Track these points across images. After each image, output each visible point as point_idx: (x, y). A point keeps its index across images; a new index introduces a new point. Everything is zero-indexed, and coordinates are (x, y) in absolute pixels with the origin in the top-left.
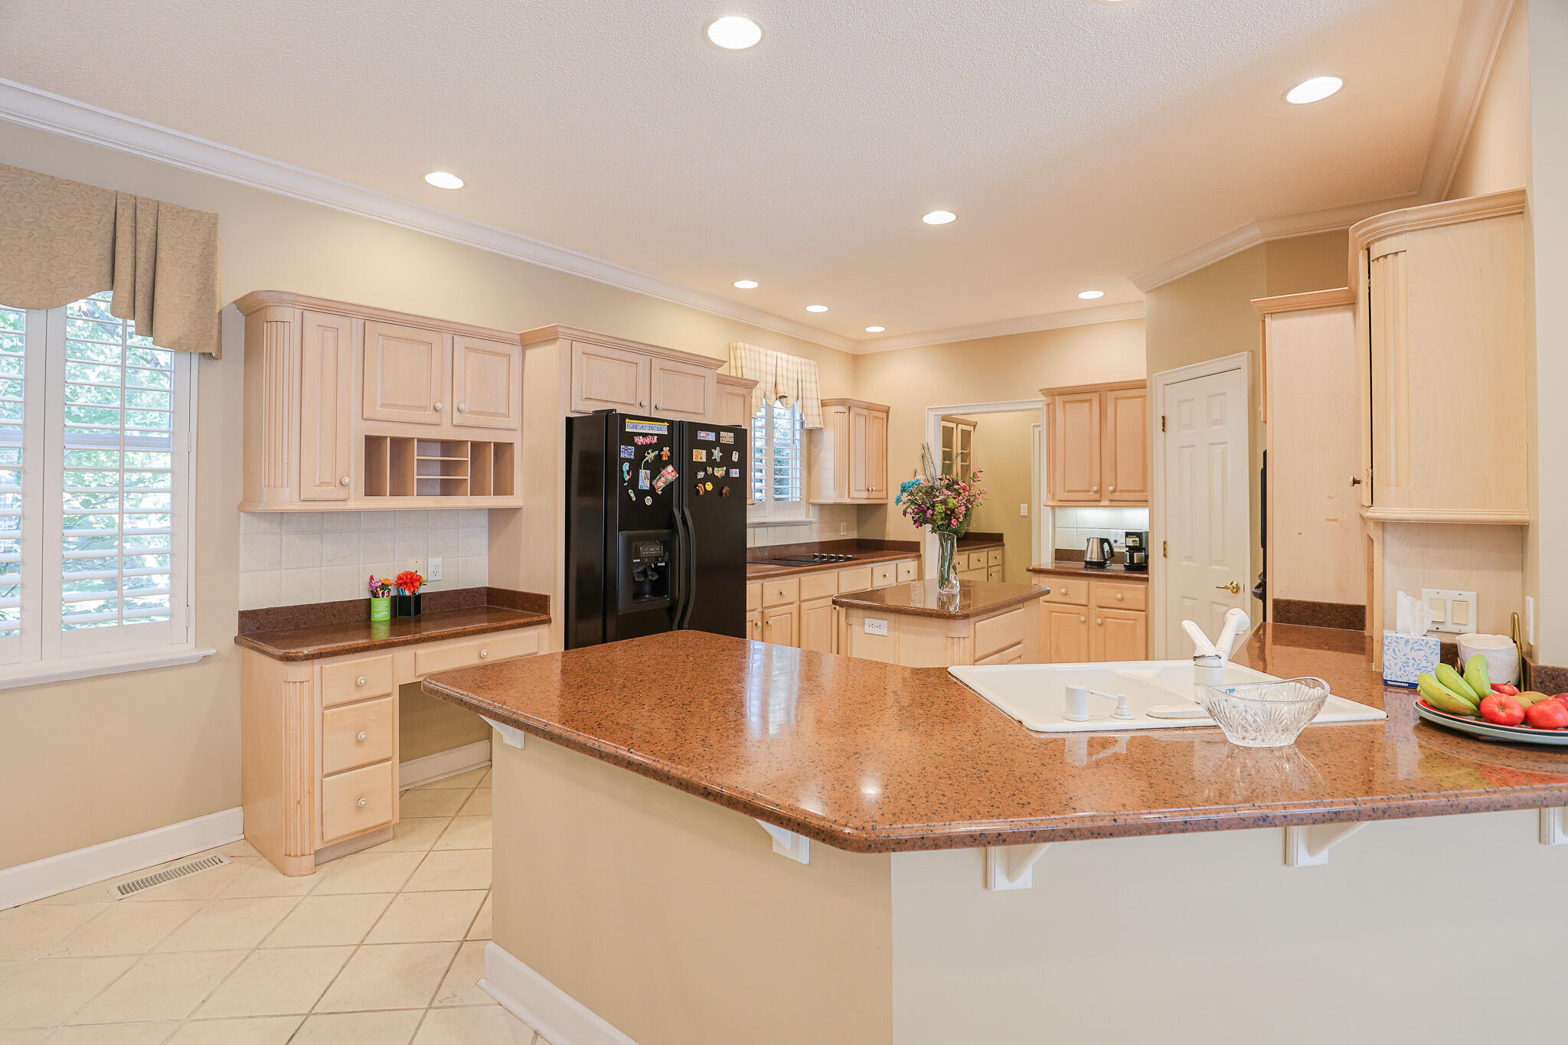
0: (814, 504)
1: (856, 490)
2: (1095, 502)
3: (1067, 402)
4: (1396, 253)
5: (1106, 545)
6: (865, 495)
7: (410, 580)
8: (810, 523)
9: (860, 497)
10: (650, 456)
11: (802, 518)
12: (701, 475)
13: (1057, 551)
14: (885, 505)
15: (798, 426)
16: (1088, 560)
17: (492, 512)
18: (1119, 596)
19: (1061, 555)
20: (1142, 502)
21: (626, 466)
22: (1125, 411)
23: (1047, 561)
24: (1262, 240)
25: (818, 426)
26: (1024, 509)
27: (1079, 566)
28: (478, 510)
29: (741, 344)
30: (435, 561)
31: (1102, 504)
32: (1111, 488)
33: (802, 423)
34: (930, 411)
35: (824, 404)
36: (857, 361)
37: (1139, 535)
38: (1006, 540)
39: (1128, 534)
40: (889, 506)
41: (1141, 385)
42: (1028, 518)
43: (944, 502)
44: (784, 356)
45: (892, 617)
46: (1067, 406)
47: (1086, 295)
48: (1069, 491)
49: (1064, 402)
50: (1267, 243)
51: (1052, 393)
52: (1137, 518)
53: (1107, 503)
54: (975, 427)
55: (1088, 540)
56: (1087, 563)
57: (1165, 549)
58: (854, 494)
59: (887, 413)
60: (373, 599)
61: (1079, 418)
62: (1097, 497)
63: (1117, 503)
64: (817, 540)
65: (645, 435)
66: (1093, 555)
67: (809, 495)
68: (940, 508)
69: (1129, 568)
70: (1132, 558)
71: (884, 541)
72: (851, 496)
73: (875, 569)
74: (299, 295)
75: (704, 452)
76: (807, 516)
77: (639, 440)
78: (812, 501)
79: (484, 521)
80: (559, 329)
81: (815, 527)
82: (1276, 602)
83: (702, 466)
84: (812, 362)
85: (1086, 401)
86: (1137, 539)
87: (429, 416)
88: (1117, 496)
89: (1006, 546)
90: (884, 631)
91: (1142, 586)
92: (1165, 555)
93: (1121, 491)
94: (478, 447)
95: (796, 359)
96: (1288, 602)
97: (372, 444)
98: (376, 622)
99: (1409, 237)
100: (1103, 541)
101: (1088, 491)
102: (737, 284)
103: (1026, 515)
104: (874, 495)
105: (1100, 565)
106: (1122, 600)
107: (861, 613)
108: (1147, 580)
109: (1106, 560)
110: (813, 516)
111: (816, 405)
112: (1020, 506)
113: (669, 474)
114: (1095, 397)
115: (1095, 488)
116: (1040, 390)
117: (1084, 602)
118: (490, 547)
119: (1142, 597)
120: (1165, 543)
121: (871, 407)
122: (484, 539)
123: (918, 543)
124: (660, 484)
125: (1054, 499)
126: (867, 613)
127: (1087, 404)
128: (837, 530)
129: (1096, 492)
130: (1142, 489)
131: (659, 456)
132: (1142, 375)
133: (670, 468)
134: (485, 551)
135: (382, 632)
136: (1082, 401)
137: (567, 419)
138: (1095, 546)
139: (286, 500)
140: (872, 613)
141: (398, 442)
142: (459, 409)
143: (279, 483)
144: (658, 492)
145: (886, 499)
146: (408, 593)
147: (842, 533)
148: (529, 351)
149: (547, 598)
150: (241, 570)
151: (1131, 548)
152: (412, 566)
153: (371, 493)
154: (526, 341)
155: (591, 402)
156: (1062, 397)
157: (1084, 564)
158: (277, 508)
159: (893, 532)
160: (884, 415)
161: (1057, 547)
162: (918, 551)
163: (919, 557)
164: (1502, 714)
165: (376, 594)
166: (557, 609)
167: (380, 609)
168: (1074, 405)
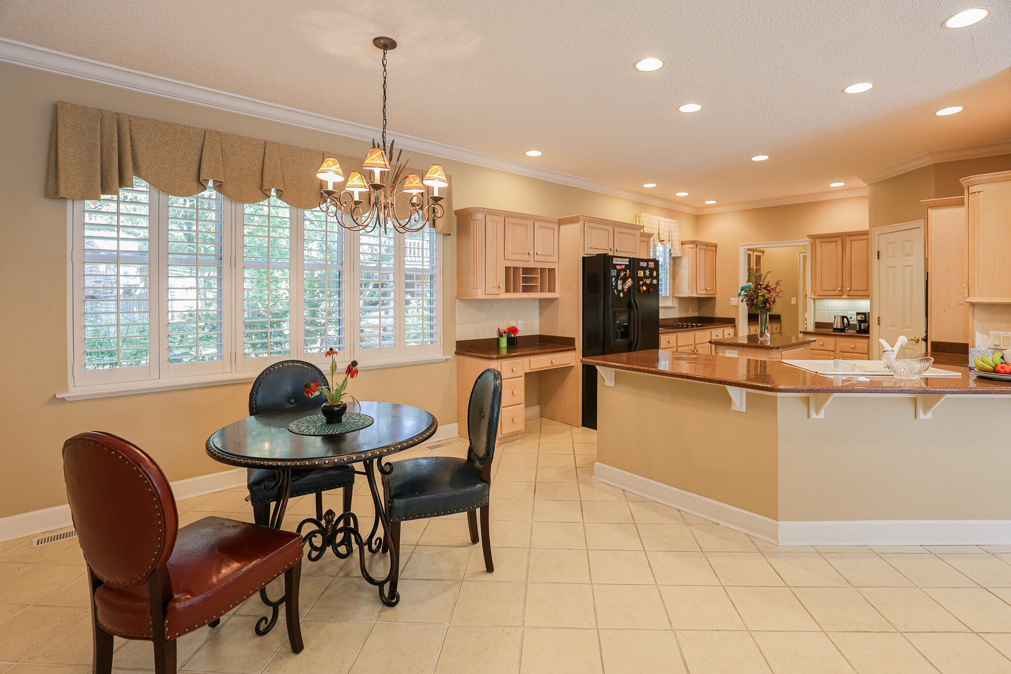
0: (676, 297)
1: (700, 290)
2: (839, 296)
3: (823, 242)
4: (979, 192)
5: (845, 319)
6: (704, 292)
7: (514, 330)
8: (674, 307)
9: (702, 293)
10: (622, 274)
11: (670, 304)
12: (641, 283)
13: (816, 323)
14: (714, 298)
15: (668, 255)
16: (835, 327)
17: (541, 301)
18: (853, 346)
19: (818, 325)
20: (866, 296)
21: (614, 279)
22: (857, 248)
23: (811, 328)
24: (932, 163)
25: (680, 255)
26: (793, 301)
27: (830, 331)
28: (534, 299)
29: (642, 214)
30: (520, 322)
31: (843, 297)
32: (848, 289)
33: (670, 254)
34: (741, 247)
35: (683, 243)
36: (698, 219)
37: (864, 314)
38: (782, 318)
39: (858, 314)
40: (717, 298)
41: (866, 233)
42: (796, 306)
43: (763, 296)
44: (663, 219)
45: (740, 349)
46: (823, 244)
47: (833, 185)
48: (823, 291)
49: (821, 243)
50: (935, 165)
51: (814, 238)
52: (864, 305)
53: (846, 297)
54: (763, 253)
55: (835, 317)
56: (834, 329)
57: (879, 321)
58: (699, 292)
59: (716, 247)
60: (500, 338)
61: (830, 251)
62: (840, 293)
63: (851, 297)
64: (677, 317)
65: (620, 265)
66: (838, 325)
67: (674, 293)
68: (761, 299)
69: (858, 332)
70: (860, 326)
71: (714, 317)
72: (698, 293)
73: (713, 332)
74: (485, 208)
75: (643, 272)
76: (673, 303)
77: (618, 267)
78: (675, 295)
79: (537, 304)
80: (580, 217)
81: (677, 309)
82: (933, 343)
83: (641, 279)
84: (676, 221)
85: (834, 242)
86: (863, 316)
87: (526, 257)
88: (852, 293)
89: (782, 322)
90: (736, 356)
91: (866, 341)
92: (879, 324)
93: (854, 290)
94: (542, 270)
95: (668, 220)
96: (939, 343)
97: (507, 269)
98: (502, 348)
99: (985, 185)
100: (843, 317)
101: (835, 290)
102: (645, 186)
103: (795, 304)
104: (709, 292)
105: (842, 330)
106: (854, 348)
107: (723, 347)
108: (869, 337)
109: (845, 328)
110: (676, 304)
111: (678, 244)
112: (791, 299)
113: (629, 282)
114: (839, 239)
115: (839, 289)
116: (807, 236)
117: (833, 349)
118: (540, 317)
119: (866, 346)
120: (879, 318)
121: (707, 245)
122: (538, 312)
123: (734, 319)
124: (626, 287)
125: (815, 294)
126: (727, 347)
127: (834, 244)
128: (687, 312)
129: (840, 291)
130: (866, 289)
131: (625, 274)
132: (867, 228)
133: (630, 280)
134: (538, 318)
135: (504, 352)
136: (832, 242)
137: (583, 258)
138: (839, 320)
139: (480, 294)
140: (729, 347)
141: (516, 269)
142: (537, 254)
143: (478, 287)
144: (625, 291)
145: (715, 294)
146: (513, 336)
147: (690, 313)
148: (562, 227)
149: (573, 339)
150: (457, 323)
151: (859, 321)
152: (513, 324)
153: (506, 291)
154: (561, 222)
155: (592, 249)
156: (820, 239)
157: (832, 330)
158: (476, 297)
159: (719, 313)
160: (714, 249)
161: (816, 321)
162: (734, 323)
163: (735, 326)
164: (1002, 371)
165: (501, 336)
166: (579, 344)
167: (504, 343)
168: (827, 244)
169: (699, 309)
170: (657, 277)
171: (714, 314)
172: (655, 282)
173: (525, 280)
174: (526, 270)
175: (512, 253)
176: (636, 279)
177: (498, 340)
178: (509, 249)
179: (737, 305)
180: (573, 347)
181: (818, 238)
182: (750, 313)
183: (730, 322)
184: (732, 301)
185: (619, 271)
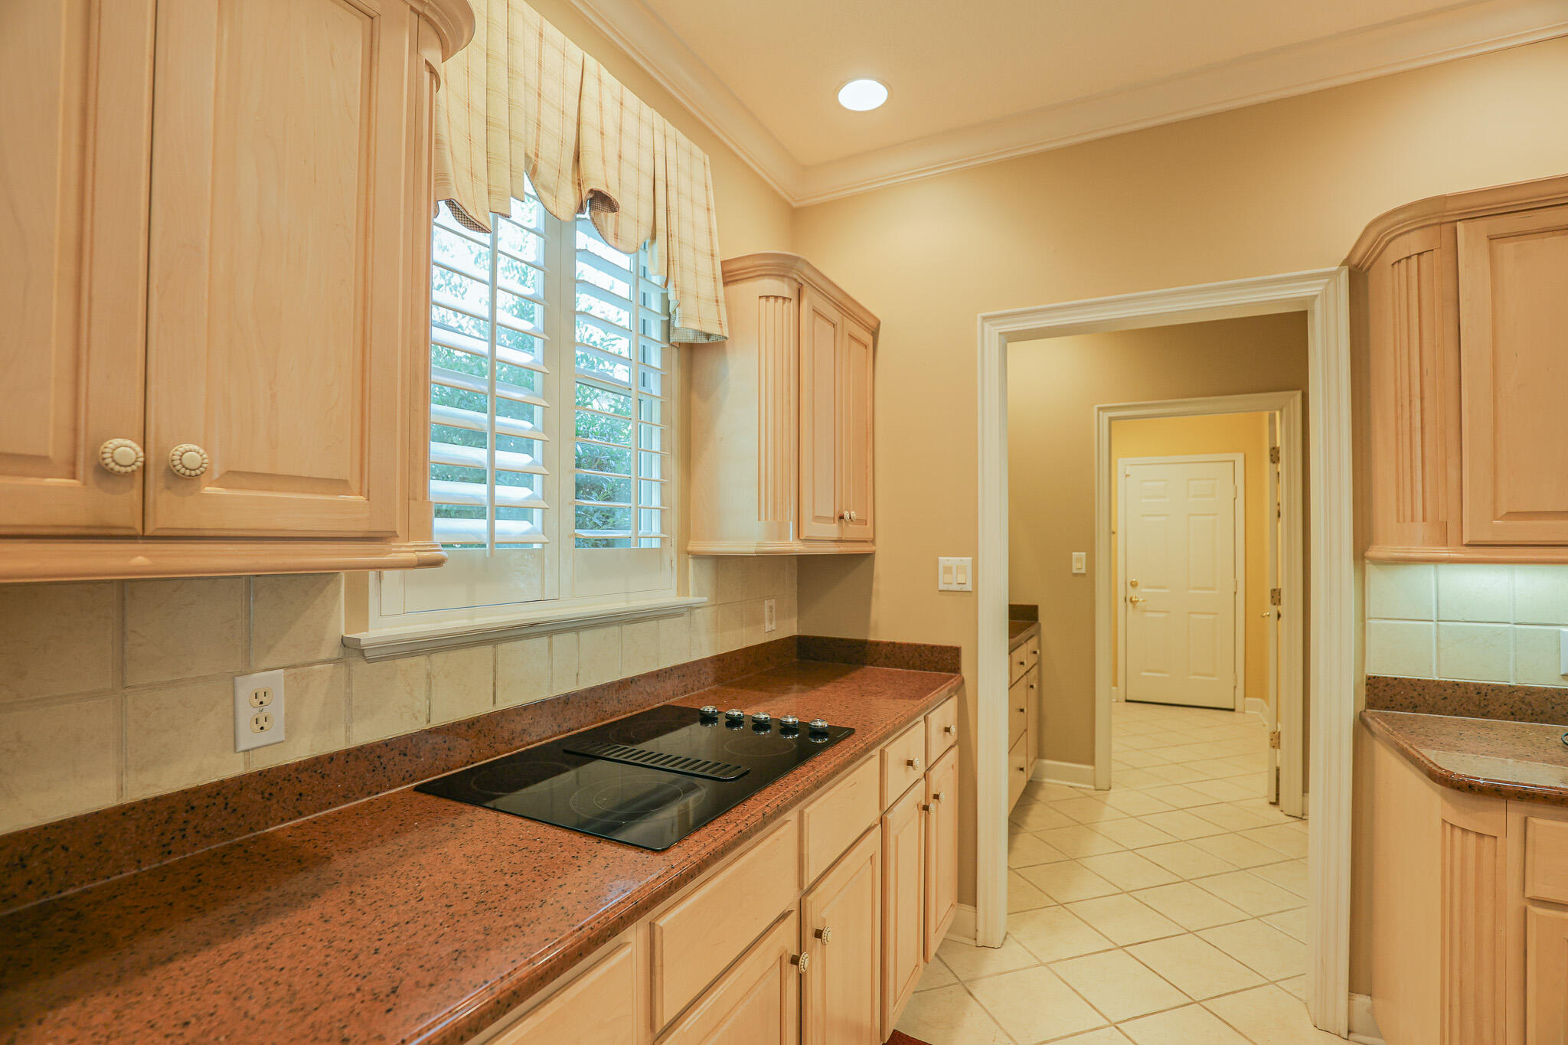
0: (698, 557)
1: (817, 518)
6: (832, 530)
8: (691, 608)
9: (822, 540)
11: (668, 597)
14: (869, 557)
15: (655, 332)
25: (711, 336)
26: (1078, 561)
33: (668, 326)
34: (987, 325)
35: (730, 275)
40: (877, 557)
42: (1088, 578)
46: (1508, 249)
48: (1511, 515)
58: (810, 529)
59: (875, 333)
64: (707, 654)
67: (686, 530)
71: (866, 643)
72: (804, 535)
76: (683, 589)
78: (695, 546)
81: (702, 618)
103: (1083, 571)
104: (853, 531)
110: (697, 591)
111: (707, 273)
112: (1071, 554)
121: (842, 304)
123: (956, 652)
128: (757, 621)
145: (873, 541)
147: (768, 627)
156: (1481, 224)
159: (890, 621)
160: (869, 331)
161: (1373, 670)
162: (956, 669)
163: (959, 689)
168: (1532, 243)
169: (804, 607)
171: (865, 626)
179: (969, 587)
181: (1473, 215)
183: (941, 666)
184: (948, 570)
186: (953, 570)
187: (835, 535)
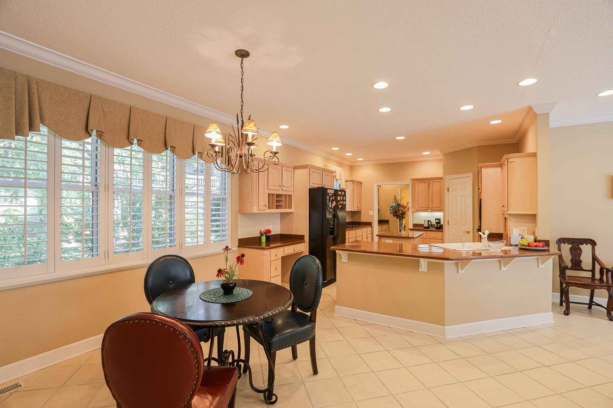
1: (355, 207)
2: (426, 210)
3: (419, 182)
5: (430, 222)
6: (357, 208)
7: (269, 231)
9: (355, 209)
10: (331, 198)
12: (339, 203)
13: (414, 224)
14: (360, 211)
16: (425, 226)
17: (282, 214)
18: (435, 236)
19: (415, 225)
20: (441, 210)
21: (328, 201)
22: (435, 186)
23: (411, 227)
24: (477, 145)
25: (345, 188)
27: (422, 228)
28: (278, 213)
29: (328, 165)
31: (429, 211)
32: (431, 207)
33: (340, 187)
34: (375, 184)
35: (346, 181)
36: (352, 168)
37: (439, 219)
39: (436, 219)
40: (362, 212)
41: (441, 178)
43: (402, 211)
44: (337, 167)
45: (394, 239)
46: (419, 183)
47: (424, 153)
48: (419, 207)
49: (418, 183)
51: (414, 180)
52: (439, 215)
53: (430, 211)
54: (380, 187)
55: (425, 221)
57: (448, 223)
58: (354, 208)
59: (361, 183)
61: (421, 188)
62: (427, 209)
63: (432, 210)
65: (330, 193)
66: (426, 225)
68: (401, 212)
69: (437, 228)
70: (437, 225)
71: (360, 222)
73: (363, 230)
74: (258, 158)
75: (339, 197)
77: (330, 194)
79: (279, 216)
80: (309, 165)
83: (339, 201)
84: (343, 169)
85: (424, 182)
87: (278, 188)
88: (433, 209)
91: (441, 233)
92: (448, 224)
93: (434, 207)
94: (286, 195)
95: (339, 168)
97: (269, 195)
98: (263, 242)
99: (516, 159)
100: (429, 221)
101: (425, 207)
102: (333, 149)
104: (359, 208)
105: (428, 228)
106: (435, 237)
107: (384, 238)
108: (442, 231)
109: (430, 226)
111: (344, 182)
113: (334, 204)
114: (427, 181)
115: (427, 207)
116: (411, 179)
117: (425, 238)
119: (441, 235)
120: (448, 221)
121: (358, 182)
122: (279, 221)
123: (371, 223)
124: (333, 206)
125: (414, 209)
126: (386, 238)
127: (424, 183)
129: (427, 208)
130: (439, 207)
131: (333, 199)
132: (442, 176)
133: (335, 202)
134: (280, 224)
135: (264, 245)
136: (423, 182)
137: (309, 189)
138: (426, 223)
139: (255, 210)
140: (387, 238)
141: (273, 194)
142: (284, 186)
143: (254, 206)
144: (332, 208)
145: (361, 209)
146: (268, 235)
147: (348, 220)
148: (295, 171)
149: (304, 236)
150: (239, 228)
151: (436, 223)
152: (267, 228)
153: (269, 208)
154: (295, 168)
155: (313, 184)
157: (423, 228)
158: (253, 212)
159: (363, 219)
160: (361, 184)
161: (414, 223)
162: (371, 225)
163: (371, 227)
164: (532, 245)
165: (262, 235)
166: (307, 239)
167: (264, 239)
168: (421, 183)
169: (352, 217)
170: (345, 201)
171: (360, 220)
172: (344, 203)
173: (277, 201)
174: (278, 196)
175: (272, 186)
176: (337, 202)
177: (260, 237)
178: (270, 184)
179: (373, 215)
180: (304, 241)
181: (417, 180)
182: (380, 219)
183: (369, 224)
184: (370, 213)
185: (330, 197)
186: (371, 213)
187: (357, 209)
